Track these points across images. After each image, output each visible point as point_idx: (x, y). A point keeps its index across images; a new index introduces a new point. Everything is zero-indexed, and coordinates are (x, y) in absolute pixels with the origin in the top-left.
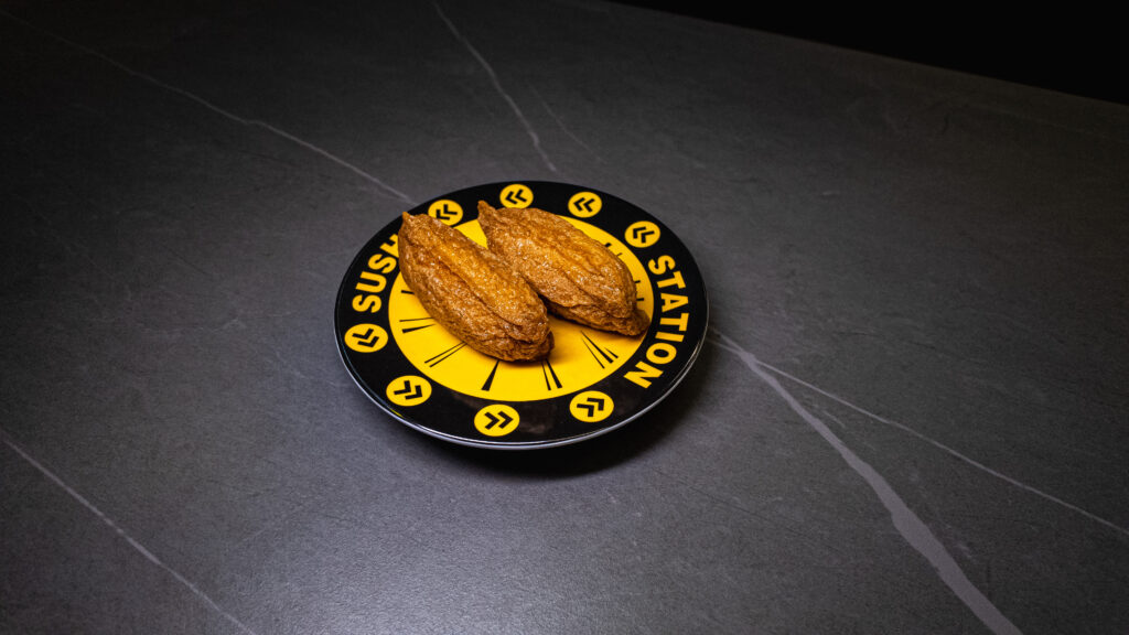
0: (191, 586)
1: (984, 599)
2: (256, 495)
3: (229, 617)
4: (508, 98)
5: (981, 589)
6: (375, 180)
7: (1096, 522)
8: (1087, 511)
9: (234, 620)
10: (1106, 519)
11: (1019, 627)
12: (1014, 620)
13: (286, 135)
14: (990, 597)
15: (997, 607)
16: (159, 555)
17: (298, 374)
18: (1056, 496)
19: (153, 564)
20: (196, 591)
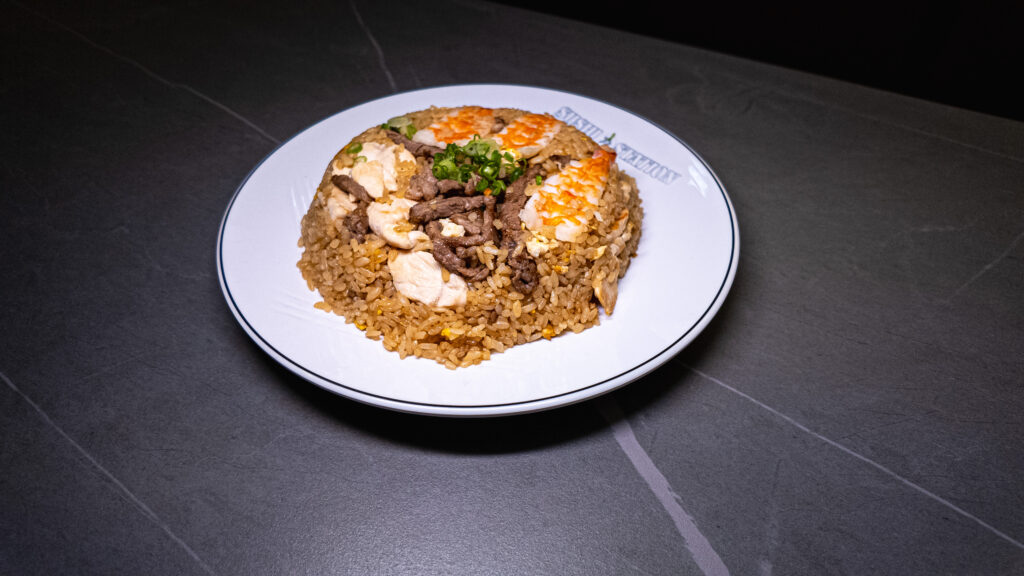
0: (36, 407)
1: (643, 453)
2: (103, 348)
3: (58, 429)
4: (389, 74)
5: (644, 448)
6: (261, 131)
7: (760, 407)
8: (757, 399)
9: (61, 432)
10: (769, 405)
11: (667, 476)
12: (663, 471)
13: (201, 95)
14: (650, 453)
15: (654, 461)
16: (17, 385)
17: (158, 267)
18: (731, 386)
19: (11, 389)
20: (39, 410)
